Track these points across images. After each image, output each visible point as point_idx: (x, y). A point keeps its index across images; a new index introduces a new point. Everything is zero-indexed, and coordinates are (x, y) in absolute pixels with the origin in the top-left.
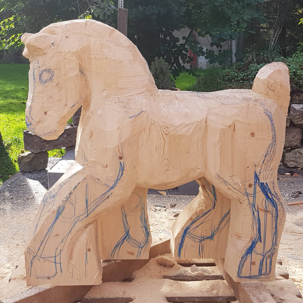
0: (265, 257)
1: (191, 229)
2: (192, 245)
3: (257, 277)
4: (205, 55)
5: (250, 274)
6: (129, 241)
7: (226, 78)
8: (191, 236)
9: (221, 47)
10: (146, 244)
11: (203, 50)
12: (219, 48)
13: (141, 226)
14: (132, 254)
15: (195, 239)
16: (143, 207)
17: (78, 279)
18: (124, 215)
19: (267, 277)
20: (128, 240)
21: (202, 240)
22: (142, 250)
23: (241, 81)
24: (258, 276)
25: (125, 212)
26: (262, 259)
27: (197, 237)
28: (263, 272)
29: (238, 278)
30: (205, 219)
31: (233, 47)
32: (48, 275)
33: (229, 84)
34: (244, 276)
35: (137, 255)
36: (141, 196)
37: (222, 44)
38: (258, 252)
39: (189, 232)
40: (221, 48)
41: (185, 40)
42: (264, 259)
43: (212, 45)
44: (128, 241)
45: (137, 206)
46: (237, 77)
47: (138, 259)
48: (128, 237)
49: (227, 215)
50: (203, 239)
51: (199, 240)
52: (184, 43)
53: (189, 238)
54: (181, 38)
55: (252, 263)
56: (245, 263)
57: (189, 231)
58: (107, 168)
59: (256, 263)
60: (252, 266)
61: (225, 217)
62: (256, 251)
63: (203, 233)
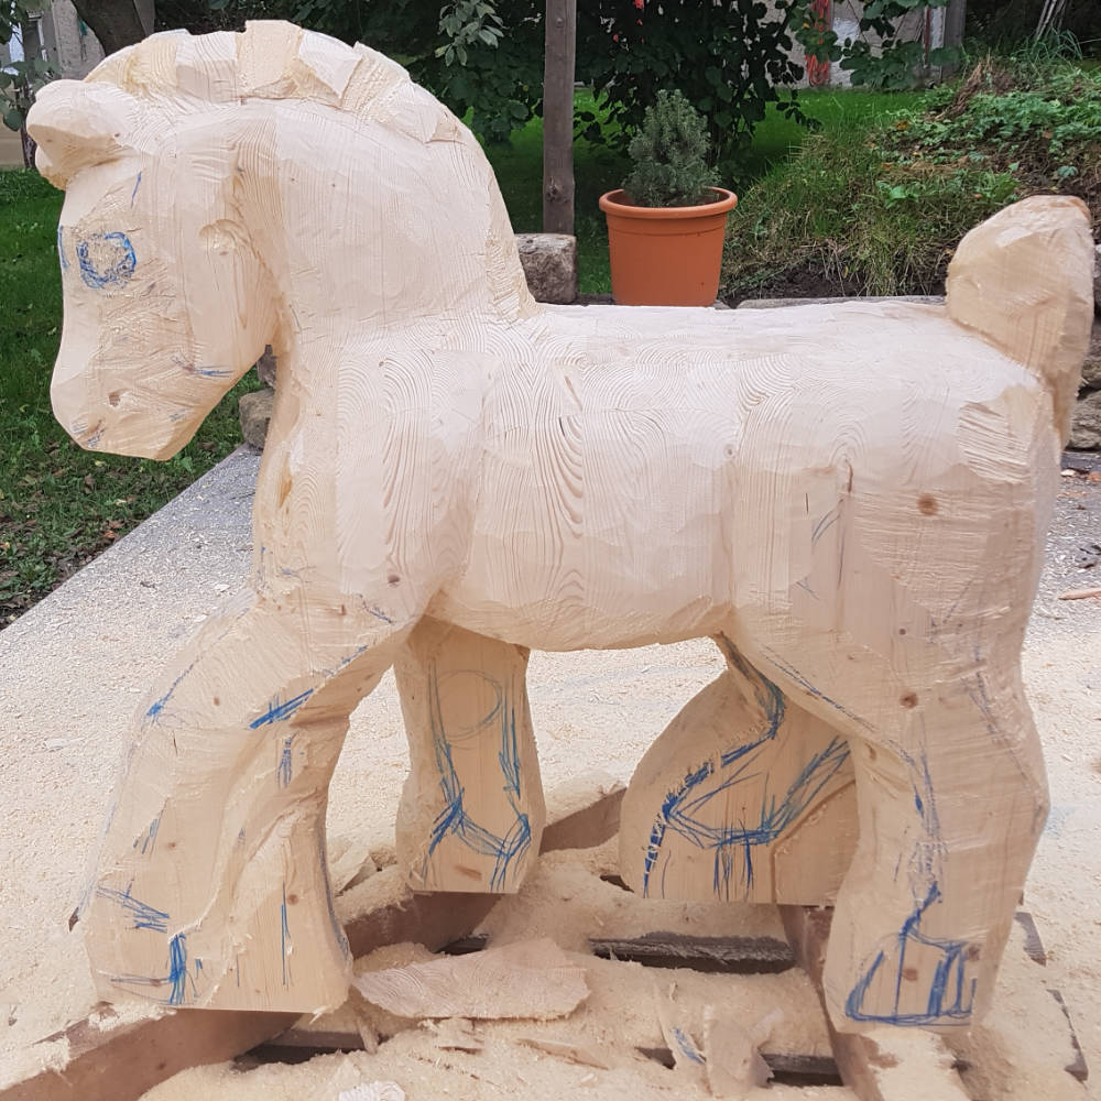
0: (955, 955)
1: (685, 803)
2: (689, 857)
3: (924, 1021)
4: (843, 57)
5: (896, 1008)
6: (461, 832)
7: (894, 138)
8: (687, 827)
9: (891, 31)
10: (523, 845)
11: (836, 44)
12: (885, 35)
13: (505, 785)
14: (474, 874)
15: (700, 837)
16: (510, 722)
17: (258, 992)
18: (443, 746)
19: (959, 1021)
20: (460, 830)
21: (725, 842)
22: (510, 863)
23: (941, 148)
24: (928, 1015)
25: (444, 737)
26: (944, 960)
27: (709, 830)
28: (947, 1004)
29: (850, 1019)
30: (739, 771)
31: (934, 22)
32: (154, 971)
33: (902, 158)
34: (872, 1013)
35: (490, 881)
36: (502, 684)
37: (894, 22)
38: (928, 935)
39: (678, 813)
40: (890, 36)
41: (783, 10)
42: (950, 960)
43: (864, 25)
44: (459, 833)
45: (490, 717)
46: (931, 136)
47: (495, 891)
48: (458, 820)
49: (822, 759)
50: (728, 839)
51: (716, 842)
52: (782, 21)
53: (680, 831)
54: (770, 6)
55: (903, 973)
56: (877, 973)
57: (679, 809)
58: (346, 620)
59: (920, 975)
60: (904, 982)
61: (816, 766)
62: (922, 931)
63: (729, 816)
